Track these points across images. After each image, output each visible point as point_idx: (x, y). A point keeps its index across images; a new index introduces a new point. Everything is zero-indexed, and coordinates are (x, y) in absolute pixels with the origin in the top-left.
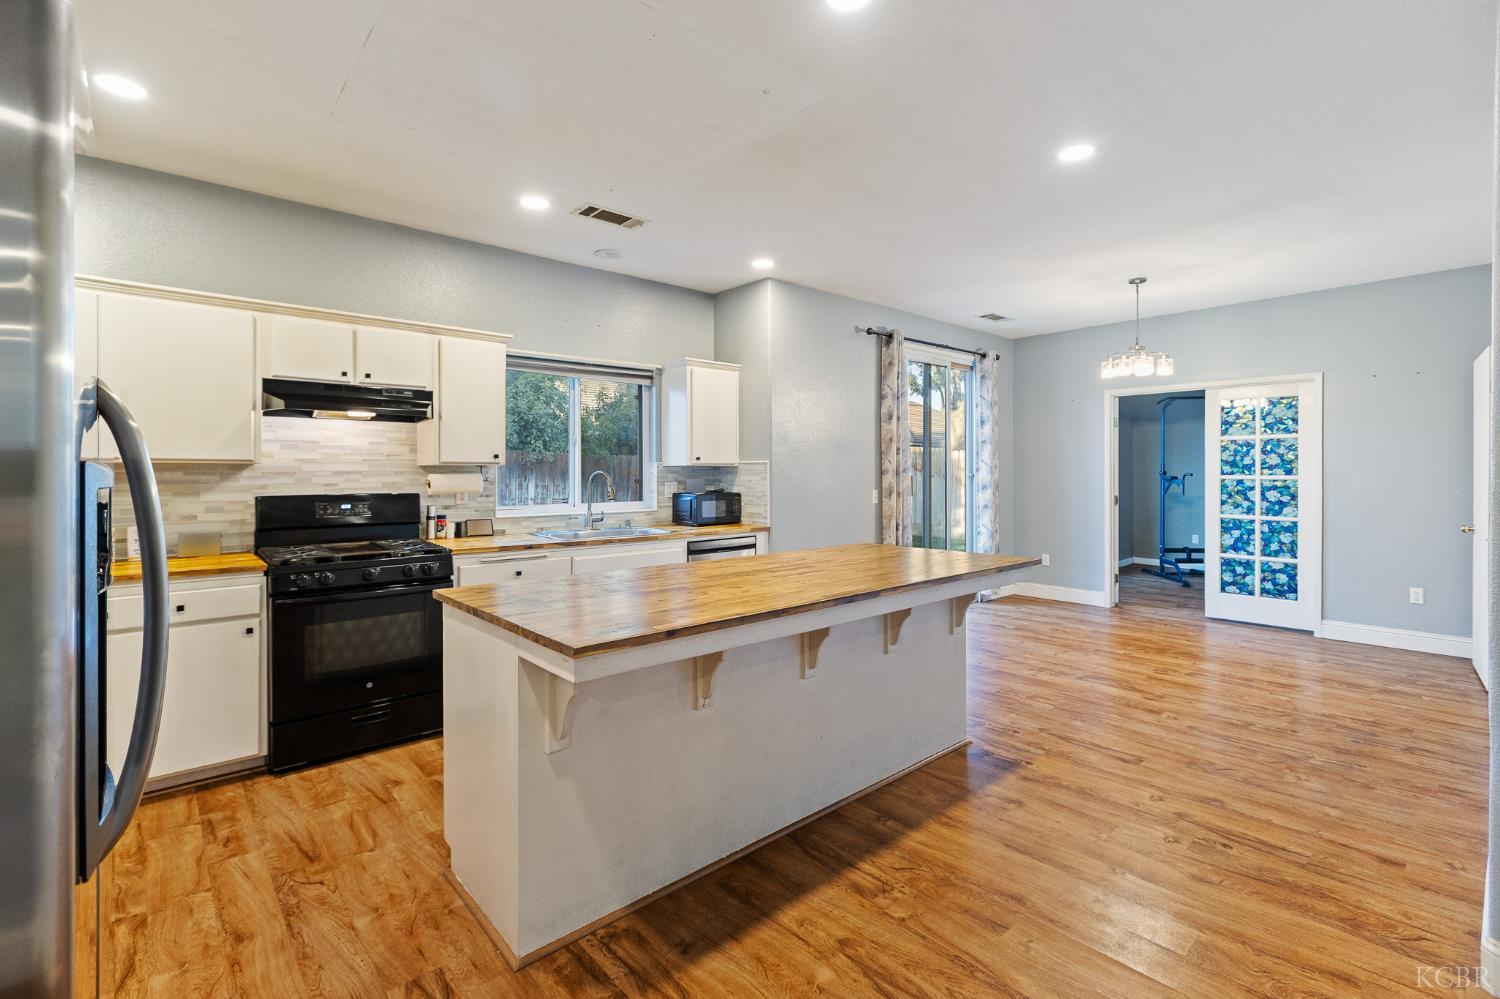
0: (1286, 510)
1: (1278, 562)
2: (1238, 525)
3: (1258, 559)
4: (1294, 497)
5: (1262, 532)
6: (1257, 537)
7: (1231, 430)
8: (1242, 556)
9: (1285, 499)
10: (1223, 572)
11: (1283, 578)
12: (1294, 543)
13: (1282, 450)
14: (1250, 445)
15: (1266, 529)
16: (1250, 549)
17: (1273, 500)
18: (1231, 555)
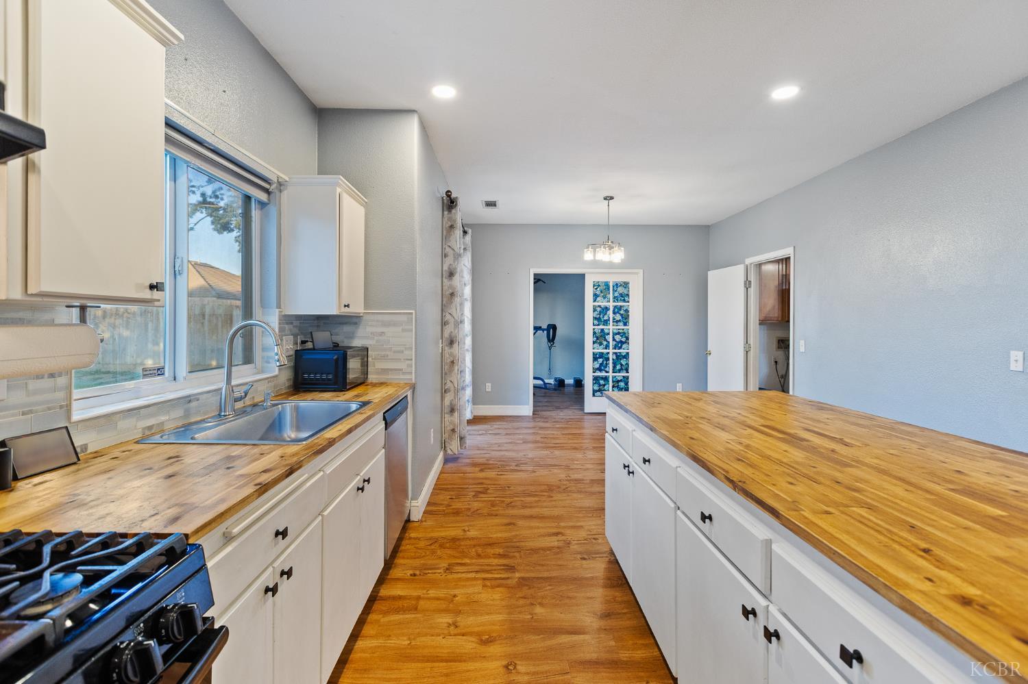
0: (624, 346)
1: (620, 375)
2: (601, 355)
3: (611, 374)
4: (627, 338)
5: (613, 359)
6: (611, 361)
7: (598, 299)
8: (603, 374)
9: (624, 339)
10: (594, 384)
11: (622, 384)
12: (627, 364)
13: (622, 312)
14: (607, 309)
15: (615, 357)
16: (607, 369)
17: (618, 340)
18: (598, 374)
